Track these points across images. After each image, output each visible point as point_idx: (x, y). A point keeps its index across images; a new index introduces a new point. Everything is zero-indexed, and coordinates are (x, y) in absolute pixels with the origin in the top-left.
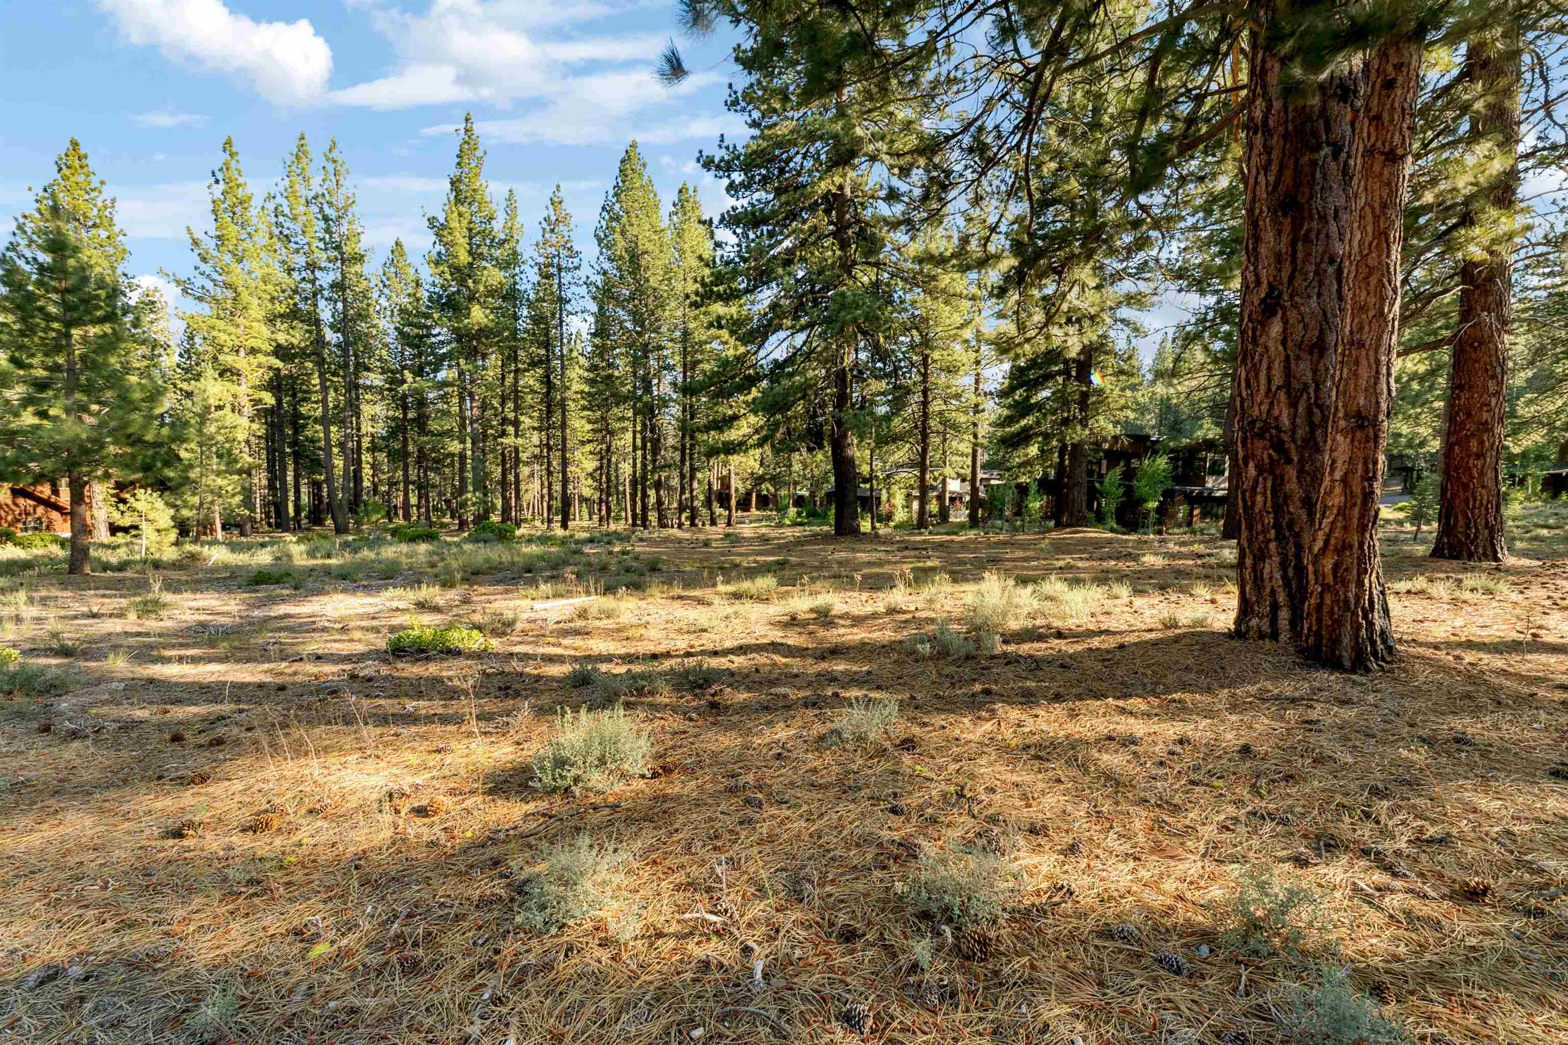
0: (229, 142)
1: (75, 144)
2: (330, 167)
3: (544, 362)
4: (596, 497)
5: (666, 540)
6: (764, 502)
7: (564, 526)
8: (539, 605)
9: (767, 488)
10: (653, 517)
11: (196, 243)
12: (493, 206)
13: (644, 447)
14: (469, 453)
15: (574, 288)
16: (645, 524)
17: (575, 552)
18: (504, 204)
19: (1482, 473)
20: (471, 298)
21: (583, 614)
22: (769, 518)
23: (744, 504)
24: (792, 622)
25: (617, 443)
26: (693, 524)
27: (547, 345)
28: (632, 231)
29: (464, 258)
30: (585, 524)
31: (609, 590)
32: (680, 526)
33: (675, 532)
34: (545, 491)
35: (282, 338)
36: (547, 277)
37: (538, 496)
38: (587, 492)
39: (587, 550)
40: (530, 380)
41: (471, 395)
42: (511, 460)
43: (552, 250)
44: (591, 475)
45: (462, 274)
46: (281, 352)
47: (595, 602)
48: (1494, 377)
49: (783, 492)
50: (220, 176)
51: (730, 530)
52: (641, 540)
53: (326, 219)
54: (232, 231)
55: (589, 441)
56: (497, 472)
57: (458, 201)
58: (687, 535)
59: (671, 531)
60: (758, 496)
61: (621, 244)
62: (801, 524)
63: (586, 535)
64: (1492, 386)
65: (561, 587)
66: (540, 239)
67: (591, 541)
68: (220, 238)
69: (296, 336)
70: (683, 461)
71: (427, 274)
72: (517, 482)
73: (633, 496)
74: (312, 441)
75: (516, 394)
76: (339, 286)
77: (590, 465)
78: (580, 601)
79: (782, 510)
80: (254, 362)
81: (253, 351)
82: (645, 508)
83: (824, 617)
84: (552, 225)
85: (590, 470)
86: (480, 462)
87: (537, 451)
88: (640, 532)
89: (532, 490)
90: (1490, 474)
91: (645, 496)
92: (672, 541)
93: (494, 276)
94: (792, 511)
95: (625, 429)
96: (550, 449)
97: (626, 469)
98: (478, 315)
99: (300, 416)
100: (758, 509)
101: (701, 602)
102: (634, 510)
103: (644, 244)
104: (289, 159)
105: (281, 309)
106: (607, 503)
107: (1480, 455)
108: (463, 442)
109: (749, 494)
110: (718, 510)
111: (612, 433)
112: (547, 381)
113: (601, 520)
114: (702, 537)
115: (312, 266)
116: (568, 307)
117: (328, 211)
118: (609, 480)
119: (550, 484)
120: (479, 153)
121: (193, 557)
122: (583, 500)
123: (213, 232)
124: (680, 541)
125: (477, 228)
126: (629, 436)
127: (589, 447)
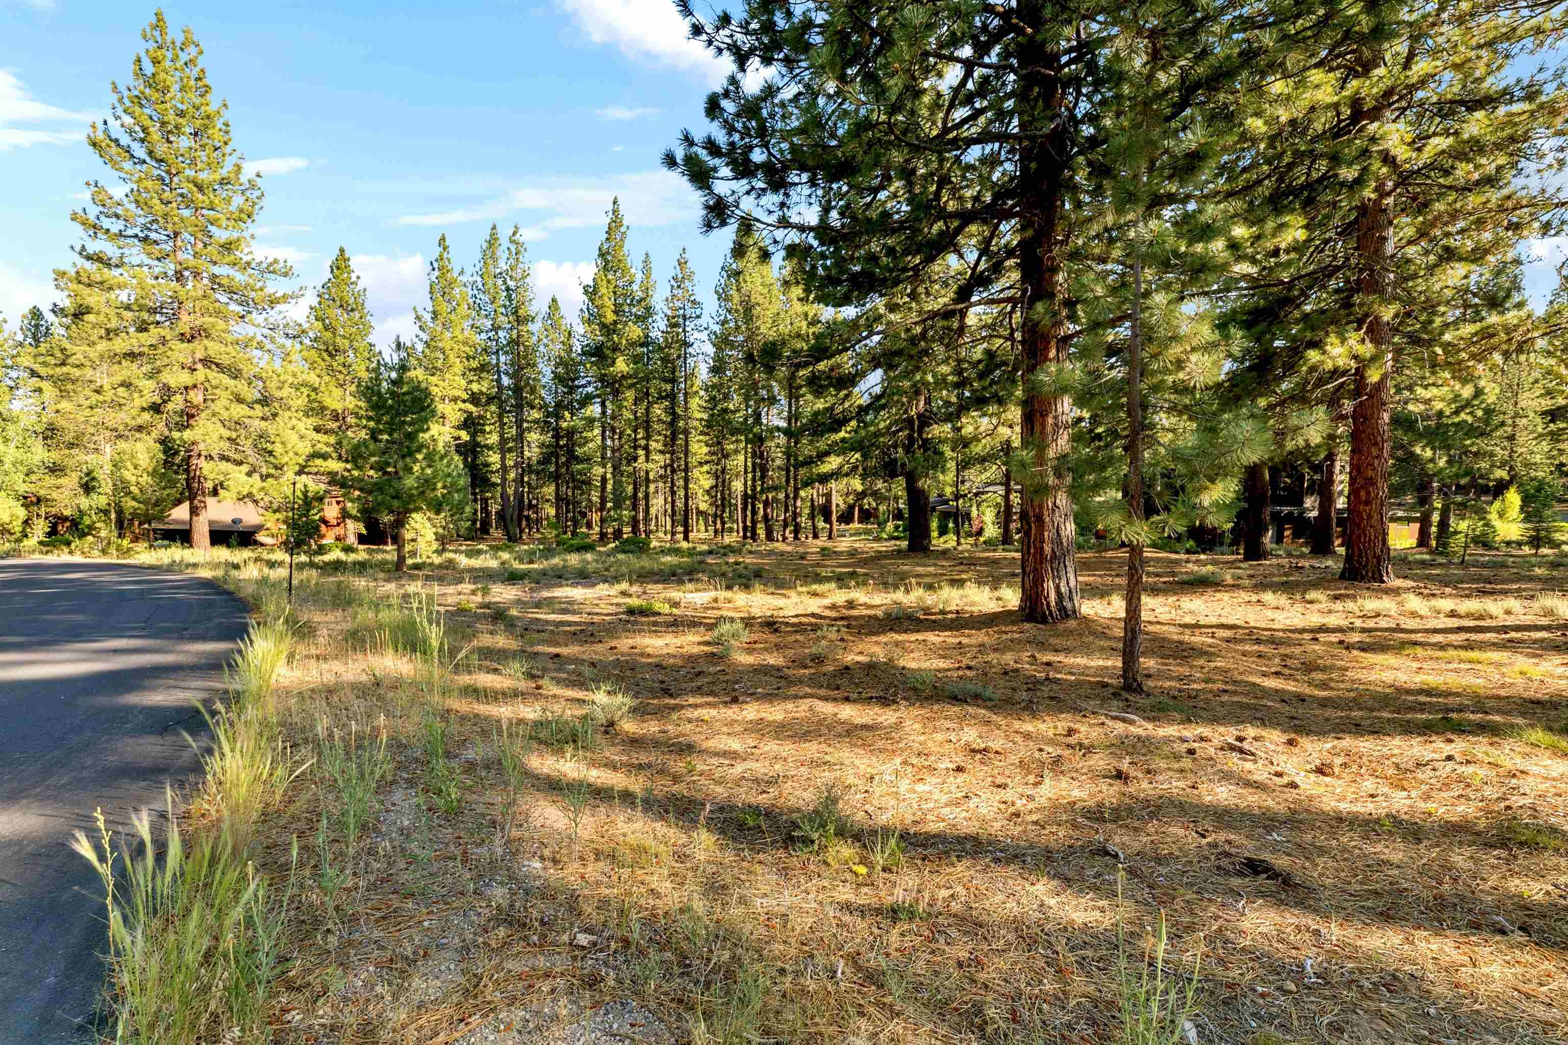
0: (443, 239)
1: (342, 251)
2: (513, 248)
3: (672, 396)
4: (712, 511)
5: (771, 553)
6: (866, 516)
7: (686, 538)
8: (689, 595)
9: (868, 502)
10: (761, 532)
11: (418, 318)
12: (633, 271)
13: (754, 471)
14: (609, 476)
15: (696, 335)
16: (754, 537)
17: (701, 562)
18: (640, 266)
19: (1370, 517)
20: (615, 349)
21: (716, 600)
22: (867, 532)
23: (846, 518)
24: (833, 607)
25: (730, 464)
26: (796, 538)
27: (673, 381)
28: (745, 288)
29: (610, 317)
30: (703, 535)
31: (729, 588)
32: (785, 539)
33: (780, 546)
34: (669, 506)
35: (475, 387)
36: (677, 325)
37: (662, 510)
38: (703, 506)
39: (710, 561)
40: (658, 411)
41: (613, 430)
42: (642, 481)
43: (678, 304)
44: (708, 492)
45: (608, 329)
46: (474, 399)
47: (723, 594)
48: (1376, 444)
49: (882, 508)
50: (436, 265)
51: (829, 544)
52: (750, 552)
53: (508, 289)
54: (444, 308)
55: (707, 462)
56: (630, 489)
57: (606, 269)
58: (789, 549)
59: (776, 544)
60: (861, 510)
61: (736, 298)
62: (896, 538)
63: (705, 547)
64: (1374, 451)
65: (700, 586)
66: (669, 294)
67: (710, 552)
68: (435, 315)
69: (483, 386)
70: (788, 482)
71: (580, 329)
72: (647, 497)
73: (744, 509)
74: (487, 465)
75: (647, 424)
76: (515, 342)
77: (707, 483)
78: (713, 594)
79: (881, 525)
80: (457, 407)
81: (455, 400)
82: (754, 523)
83: (851, 605)
84: (679, 282)
85: (707, 487)
86: (618, 484)
87: (662, 472)
88: (750, 546)
89: (658, 503)
90: (1376, 516)
91: (754, 512)
92: (776, 554)
93: (634, 331)
94: (890, 526)
95: (736, 451)
96: (673, 471)
97: (738, 486)
98: (621, 365)
99: (478, 444)
100: (860, 522)
101: (784, 595)
102: (744, 522)
103: (756, 298)
104: (485, 245)
105: (474, 364)
106: (722, 518)
107: (1367, 503)
108: (604, 466)
109: (851, 508)
110: (821, 524)
111: (726, 456)
112: (671, 411)
113: (716, 532)
114: (801, 550)
115: (496, 328)
116: (690, 350)
117: (511, 284)
118: (723, 499)
119: (673, 502)
120: (623, 229)
121: (450, 561)
122: (700, 513)
123: (430, 309)
124: (782, 554)
125: (620, 291)
126: (741, 457)
127: (706, 468)
